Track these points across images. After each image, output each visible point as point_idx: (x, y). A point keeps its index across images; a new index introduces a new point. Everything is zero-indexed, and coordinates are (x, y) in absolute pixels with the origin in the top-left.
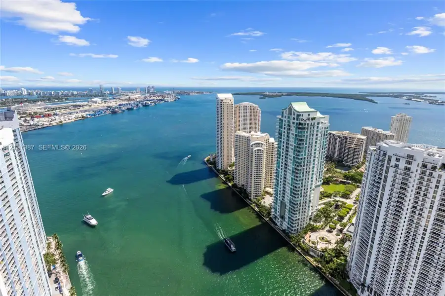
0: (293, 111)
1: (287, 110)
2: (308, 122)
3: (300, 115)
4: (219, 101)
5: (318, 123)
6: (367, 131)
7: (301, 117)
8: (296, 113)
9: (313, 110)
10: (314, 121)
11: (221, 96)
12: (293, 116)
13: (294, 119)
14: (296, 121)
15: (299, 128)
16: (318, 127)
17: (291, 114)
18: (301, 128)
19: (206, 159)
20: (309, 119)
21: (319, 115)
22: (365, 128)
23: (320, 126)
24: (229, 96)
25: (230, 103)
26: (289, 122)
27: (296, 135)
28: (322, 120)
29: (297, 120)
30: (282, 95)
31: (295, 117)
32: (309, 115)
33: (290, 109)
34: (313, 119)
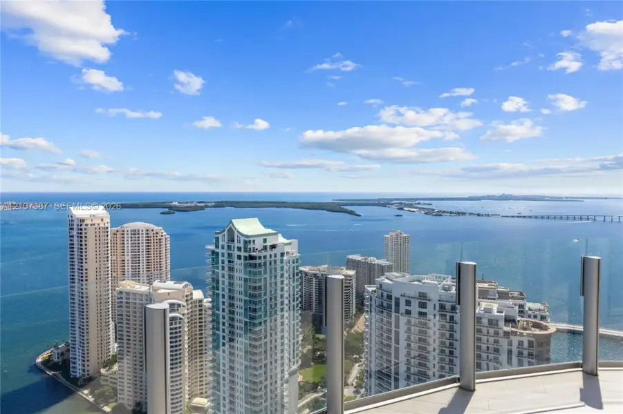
0: (236, 233)
1: (226, 233)
2: (264, 253)
3: (250, 242)
4: (75, 223)
5: (282, 255)
6: (354, 261)
7: (251, 246)
8: (242, 239)
9: (270, 231)
10: (275, 251)
11: (79, 212)
12: (236, 244)
13: (239, 249)
14: (243, 254)
15: (250, 265)
16: (282, 261)
17: (233, 241)
18: (255, 266)
19: (39, 360)
20: (265, 248)
21: (281, 240)
22: (350, 257)
23: (285, 258)
24: (100, 211)
25: (102, 225)
26: (230, 255)
27: (246, 280)
28: (287, 249)
29: (245, 251)
30: (207, 206)
31: (242, 245)
32: (265, 241)
33: (231, 232)
34: (273, 247)
